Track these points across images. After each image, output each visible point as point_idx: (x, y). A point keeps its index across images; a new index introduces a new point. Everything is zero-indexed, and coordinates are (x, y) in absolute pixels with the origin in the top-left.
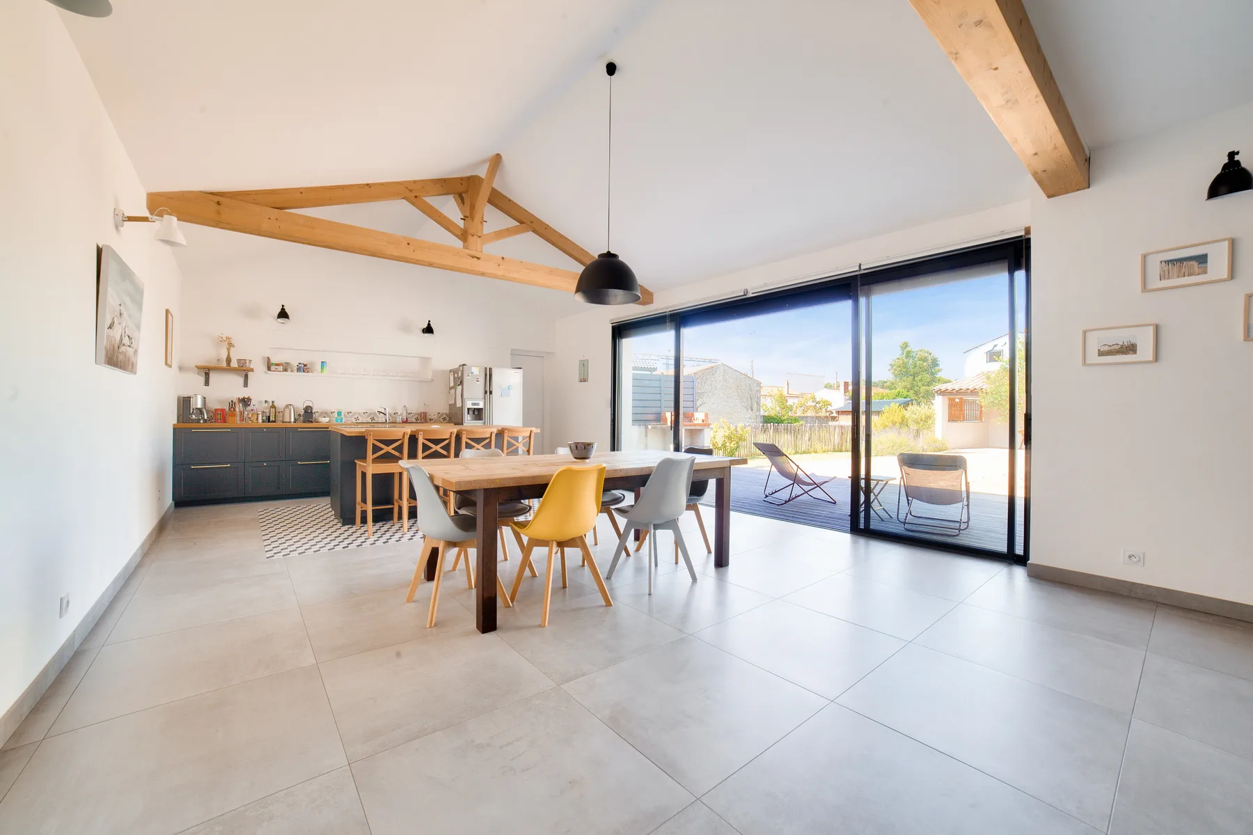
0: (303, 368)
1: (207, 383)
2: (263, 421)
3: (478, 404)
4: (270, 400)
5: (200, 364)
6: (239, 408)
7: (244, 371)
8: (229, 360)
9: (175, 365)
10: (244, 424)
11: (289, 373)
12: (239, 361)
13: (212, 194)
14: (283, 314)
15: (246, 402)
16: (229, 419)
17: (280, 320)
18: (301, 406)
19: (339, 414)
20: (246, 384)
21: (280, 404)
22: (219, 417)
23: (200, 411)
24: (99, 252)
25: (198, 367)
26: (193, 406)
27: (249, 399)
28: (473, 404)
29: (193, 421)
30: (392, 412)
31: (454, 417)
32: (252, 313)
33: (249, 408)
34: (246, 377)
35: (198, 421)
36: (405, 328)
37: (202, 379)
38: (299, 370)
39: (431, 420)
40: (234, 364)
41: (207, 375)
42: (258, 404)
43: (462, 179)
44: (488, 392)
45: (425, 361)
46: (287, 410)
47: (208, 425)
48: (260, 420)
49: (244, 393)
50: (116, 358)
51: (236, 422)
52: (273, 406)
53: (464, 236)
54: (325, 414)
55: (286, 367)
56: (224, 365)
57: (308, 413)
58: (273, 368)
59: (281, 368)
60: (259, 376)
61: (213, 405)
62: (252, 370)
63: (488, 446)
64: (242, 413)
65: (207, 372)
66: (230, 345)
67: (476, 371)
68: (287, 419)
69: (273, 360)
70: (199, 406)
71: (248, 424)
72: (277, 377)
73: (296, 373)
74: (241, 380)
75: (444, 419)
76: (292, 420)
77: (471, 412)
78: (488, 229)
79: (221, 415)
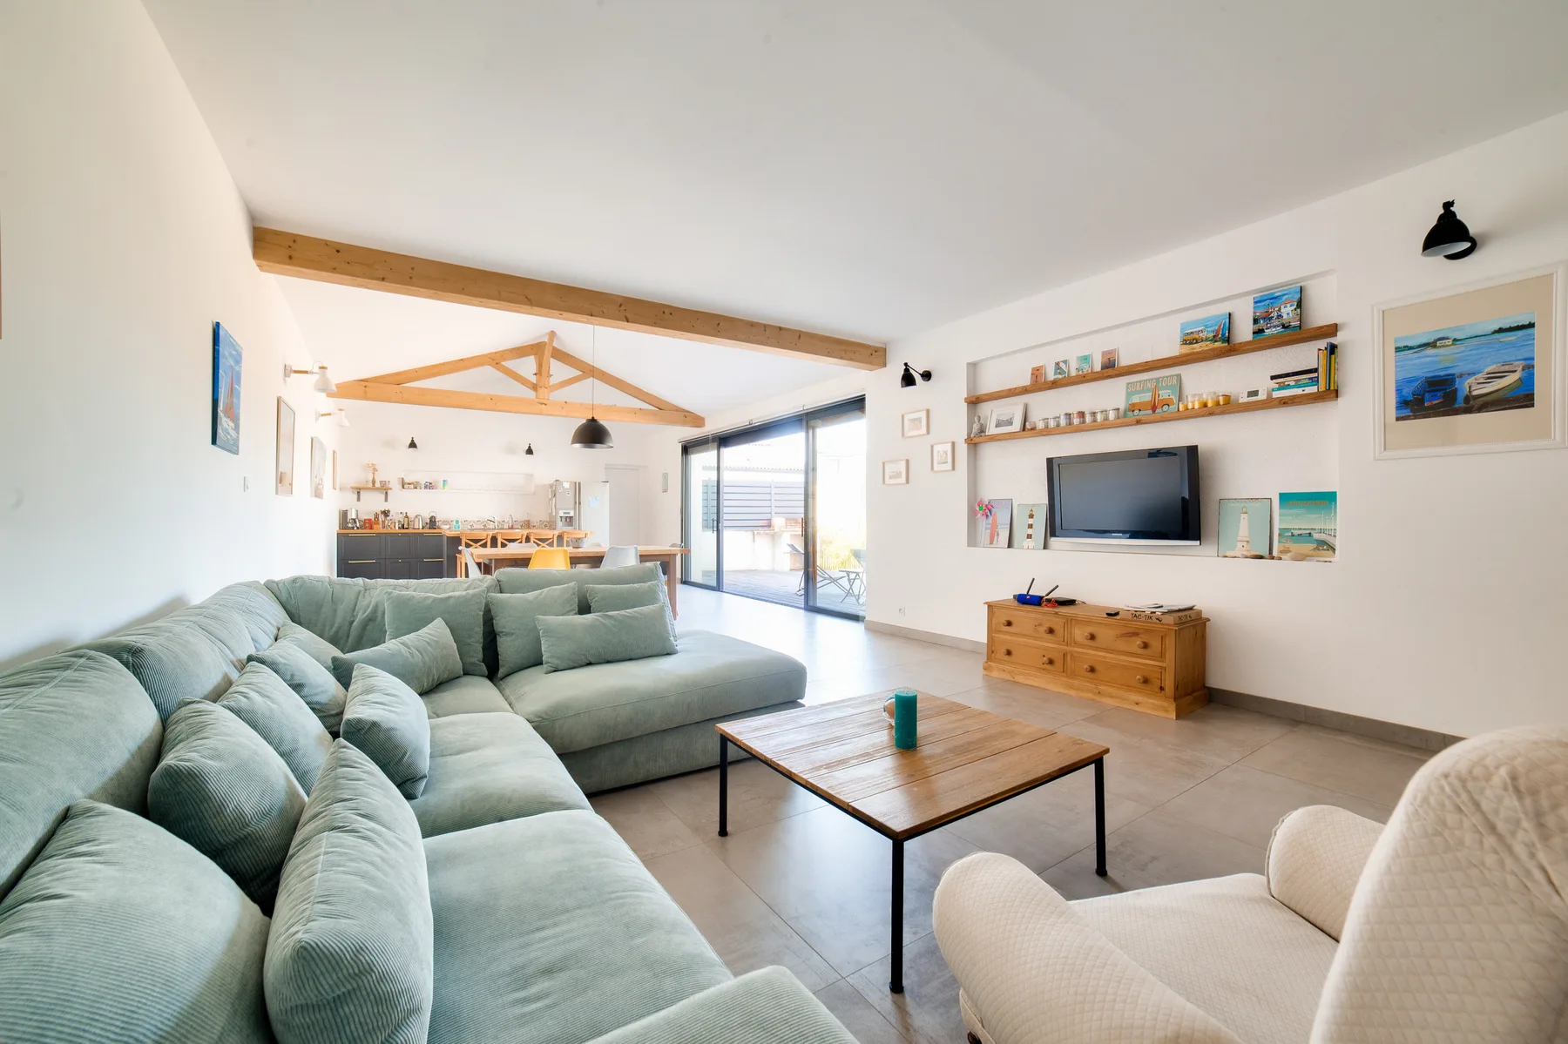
0: (429, 486)
1: (359, 500)
2: (399, 528)
3: (569, 513)
4: (404, 512)
5: (353, 485)
6: (381, 518)
7: (385, 490)
8: (374, 482)
9: (338, 487)
10: (385, 531)
11: (418, 490)
12: (381, 482)
13: (362, 380)
14: (413, 445)
15: (386, 513)
16: (375, 526)
17: (411, 449)
18: (427, 516)
19: (457, 522)
20: (386, 500)
21: (412, 515)
22: (367, 525)
23: (354, 520)
24: (312, 439)
25: (352, 488)
26: (349, 517)
27: (389, 511)
28: (565, 513)
29: (349, 528)
30: (501, 520)
31: (551, 525)
32: (390, 444)
33: (388, 518)
34: (386, 493)
35: (353, 528)
36: (511, 450)
37: (355, 496)
38: (426, 487)
39: (534, 526)
40: (378, 485)
41: (359, 493)
42: (395, 516)
43: (532, 345)
44: (578, 503)
45: (530, 476)
46: (417, 520)
47: (360, 531)
48: (397, 528)
49: (385, 507)
50: (318, 494)
51: (378, 529)
52: (407, 517)
53: (535, 387)
54: (446, 522)
55: (416, 486)
56: (371, 485)
57: (432, 522)
58: (406, 486)
59: (412, 486)
60: (396, 492)
61: (363, 517)
62: (391, 489)
63: (551, 545)
64: (383, 522)
65: (358, 492)
66: (375, 470)
67: (566, 485)
68: (416, 527)
69: (407, 481)
70: (354, 517)
71: (389, 531)
72: (410, 494)
73: (423, 490)
74: (383, 496)
75: (546, 526)
76: (421, 527)
77: (564, 520)
78: (553, 381)
79: (369, 524)
